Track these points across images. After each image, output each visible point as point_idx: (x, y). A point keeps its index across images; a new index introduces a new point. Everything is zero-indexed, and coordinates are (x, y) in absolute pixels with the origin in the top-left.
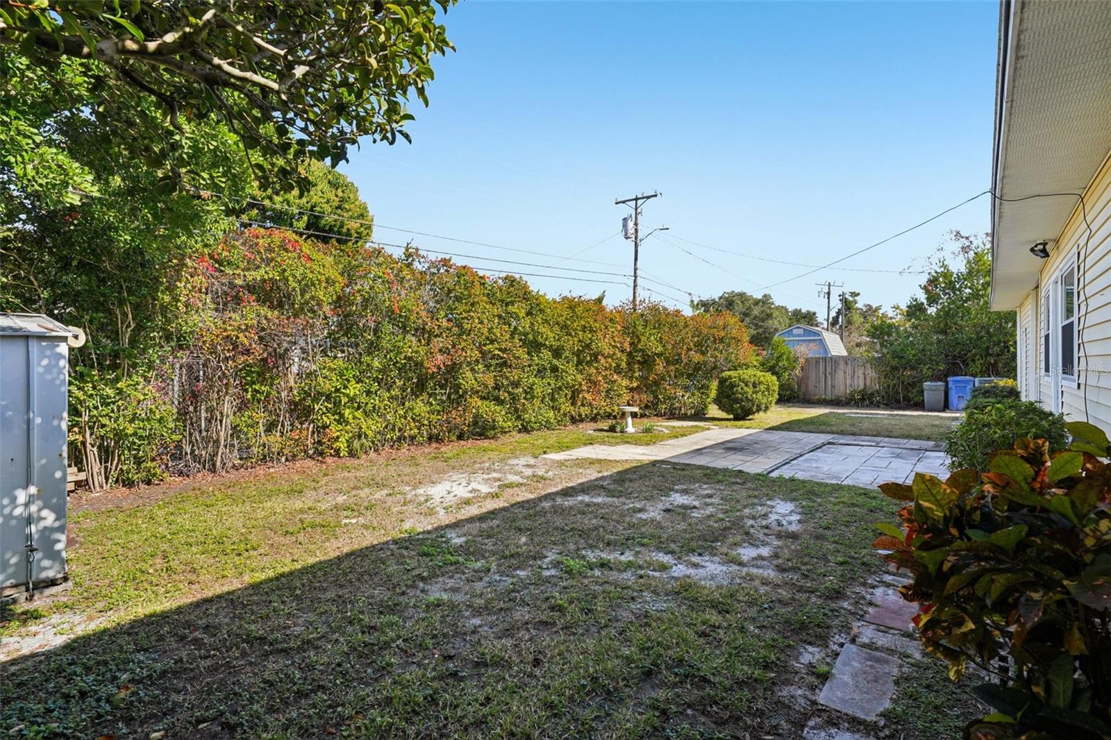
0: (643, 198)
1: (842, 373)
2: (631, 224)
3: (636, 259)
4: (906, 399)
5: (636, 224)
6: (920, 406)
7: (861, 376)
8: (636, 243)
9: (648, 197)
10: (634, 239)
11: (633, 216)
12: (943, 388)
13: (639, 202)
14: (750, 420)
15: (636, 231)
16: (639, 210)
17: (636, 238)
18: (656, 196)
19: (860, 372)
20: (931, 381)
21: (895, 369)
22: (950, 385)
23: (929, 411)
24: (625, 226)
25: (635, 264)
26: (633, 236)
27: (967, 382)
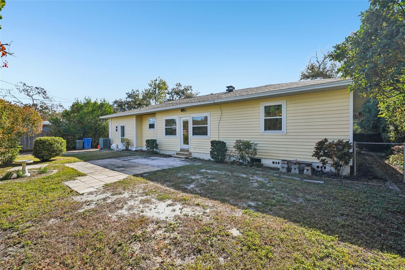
6: (74, 149)
12: (82, 142)
22: (85, 141)
23: (78, 150)
27: (90, 139)
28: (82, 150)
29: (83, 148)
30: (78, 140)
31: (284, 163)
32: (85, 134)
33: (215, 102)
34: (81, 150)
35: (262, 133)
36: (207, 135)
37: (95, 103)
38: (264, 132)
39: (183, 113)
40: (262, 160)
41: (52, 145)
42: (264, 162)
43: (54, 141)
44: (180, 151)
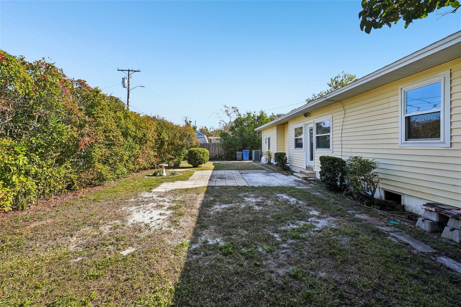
0: (133, 71)
1: (211, 149)
2: (126, 81)
3: (128, 97)
4: (232, 158)
5: (128, 82)
6: (236, 159)
7: (217, 150)
8: (128, 90)
9: (135, 71)
10: (127, 88)
11: (127, 78)
12: (242, 154)
13: (130, 72)
14: (199, 167)
15: (129, 85)
16: (130, 76)
17: (128, 88)
18: (139, 71)
19: (217, 148)
20: (239, 151)
21: (228, 147)
22: (244, 153)
23: (238, 161)
24: (123, 82)
25: (128, 100)
26: (127, 87)
27: (248, 151)
28: (242, 161)
29: (242, 160)
30: (238, 152)
31: (431, 211)
32: (244, 147)
33: (327, 98)
34: (240, 161)
35: (402, 145)
36: (329, 148)
37: (254, 116)
38: (405, 143)
39: (307, 118)
40: (402, 197)
41: (196, 155)
42: (406, 201)
43: (198, 151)
44: (305, 168)
